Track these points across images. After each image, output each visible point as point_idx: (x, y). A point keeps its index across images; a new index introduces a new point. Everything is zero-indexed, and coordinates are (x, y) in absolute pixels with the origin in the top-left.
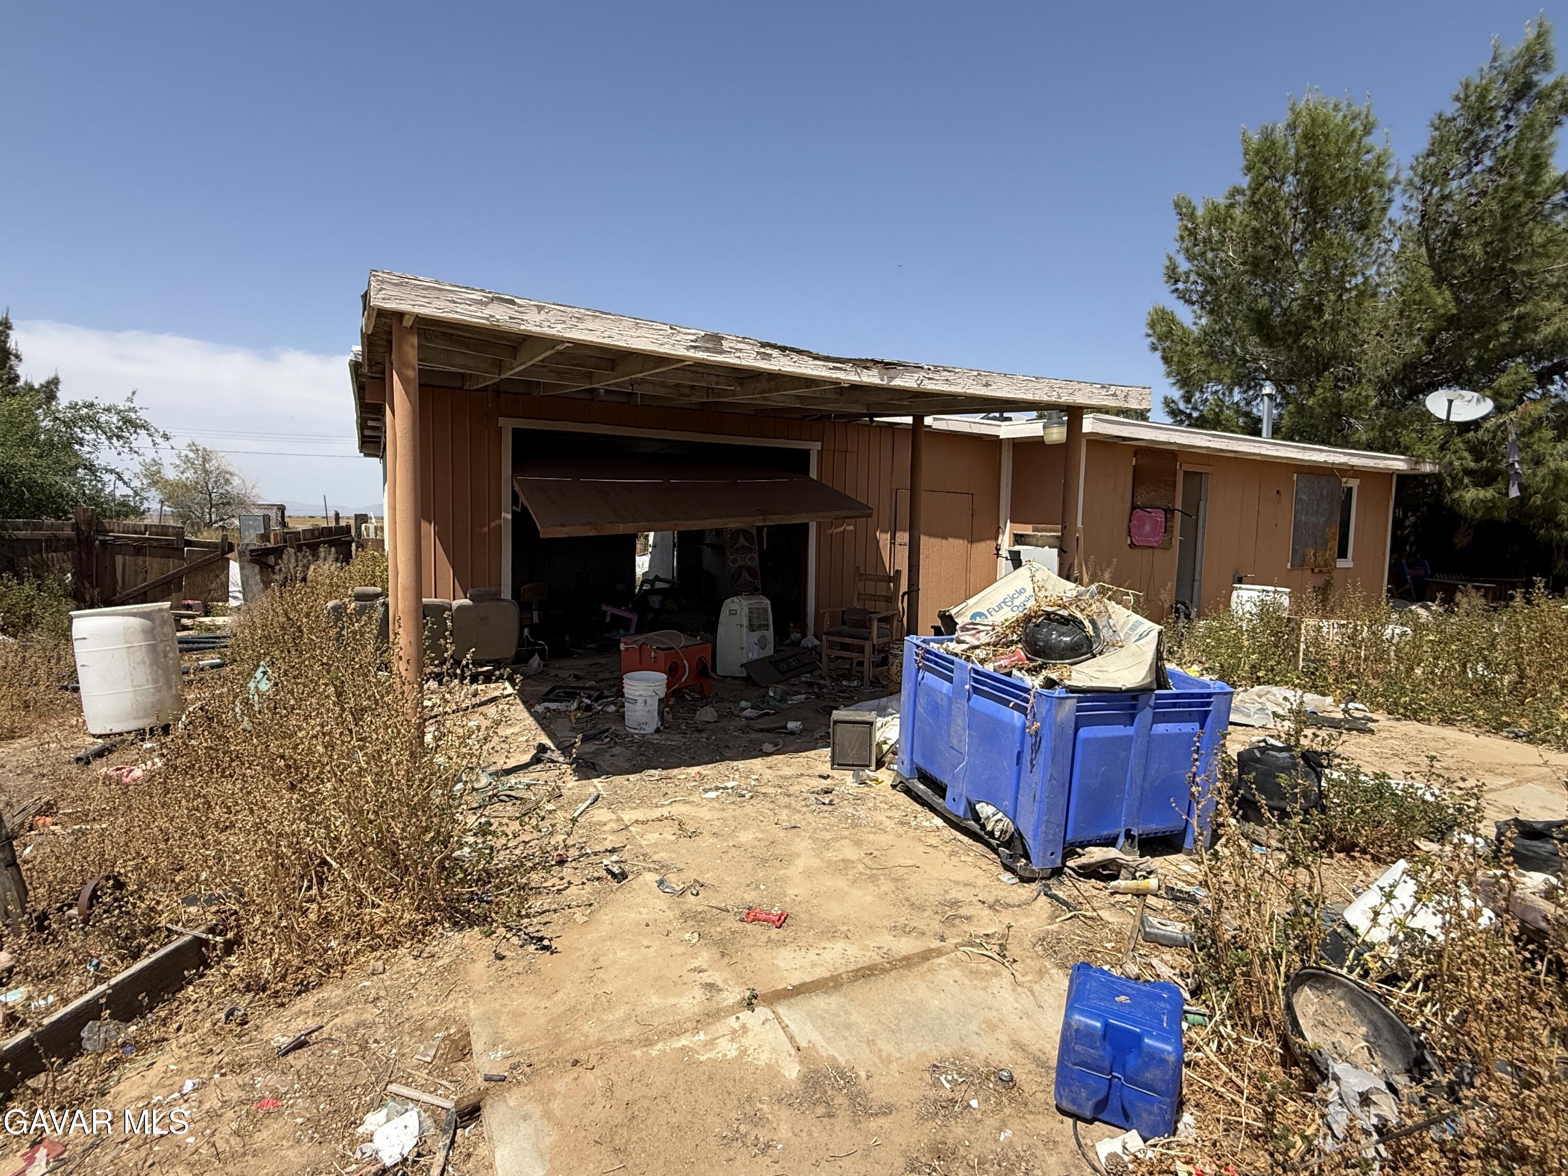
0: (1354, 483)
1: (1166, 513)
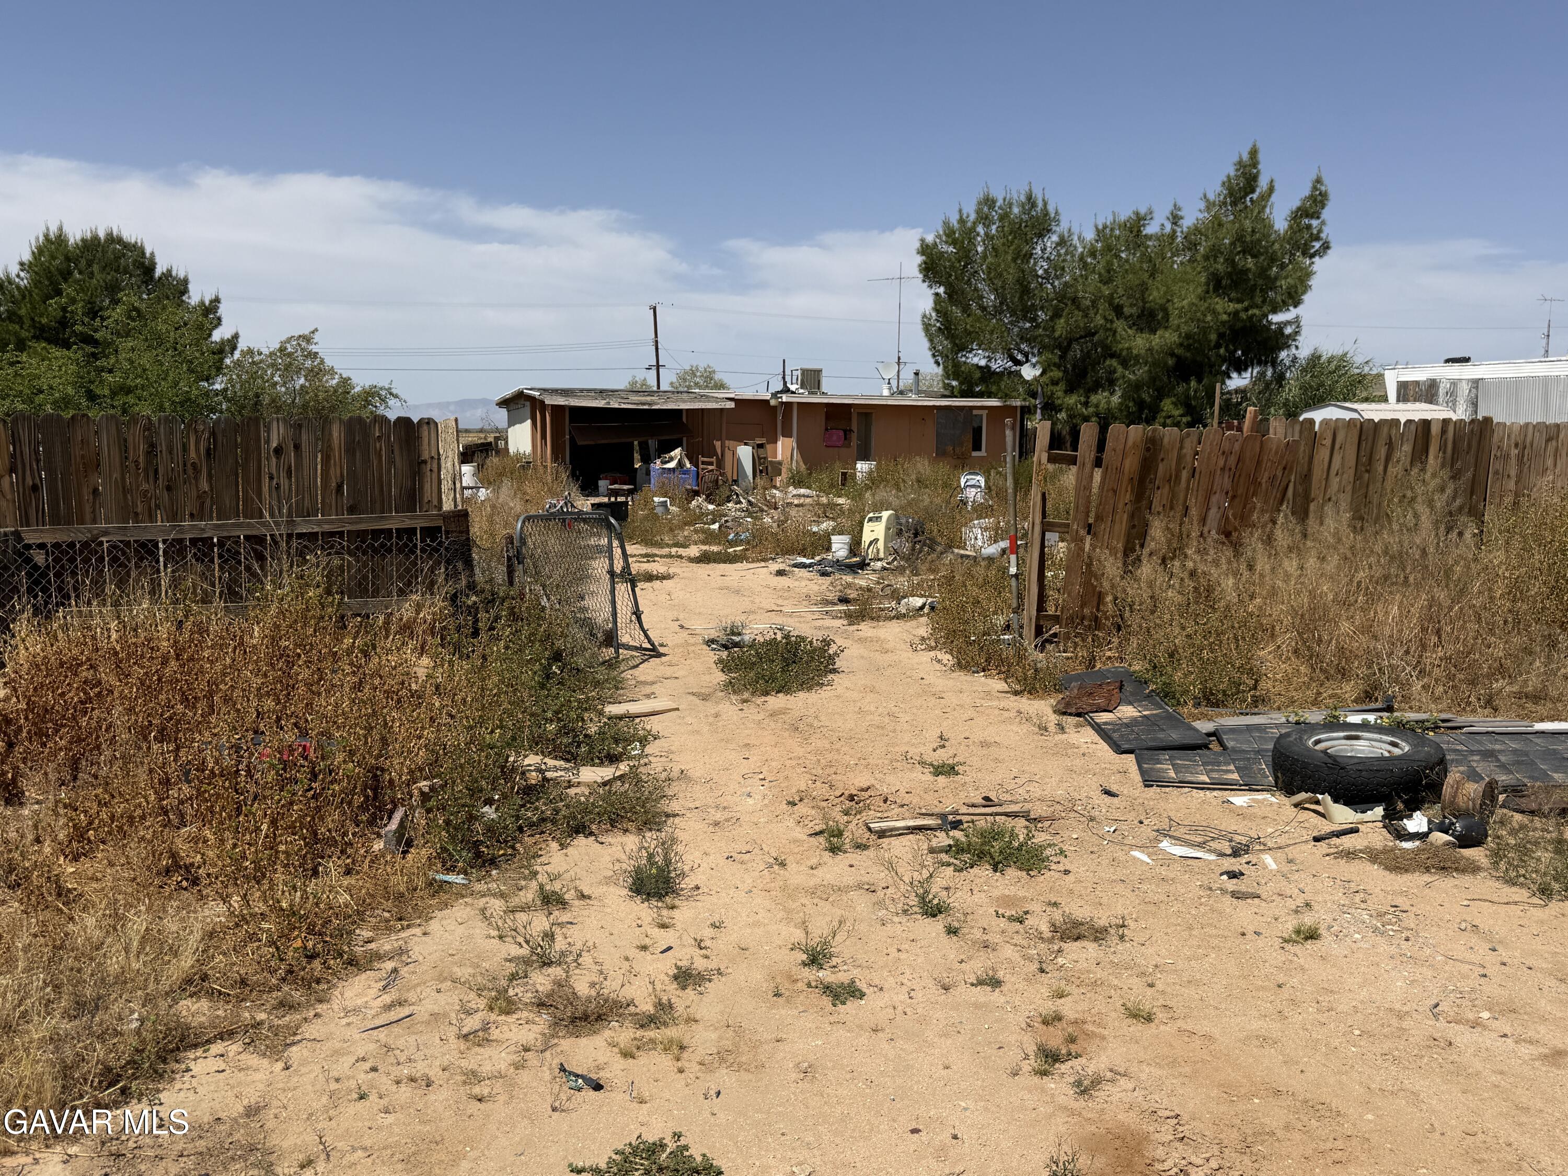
0: (984, 413)
1: (845, 431)
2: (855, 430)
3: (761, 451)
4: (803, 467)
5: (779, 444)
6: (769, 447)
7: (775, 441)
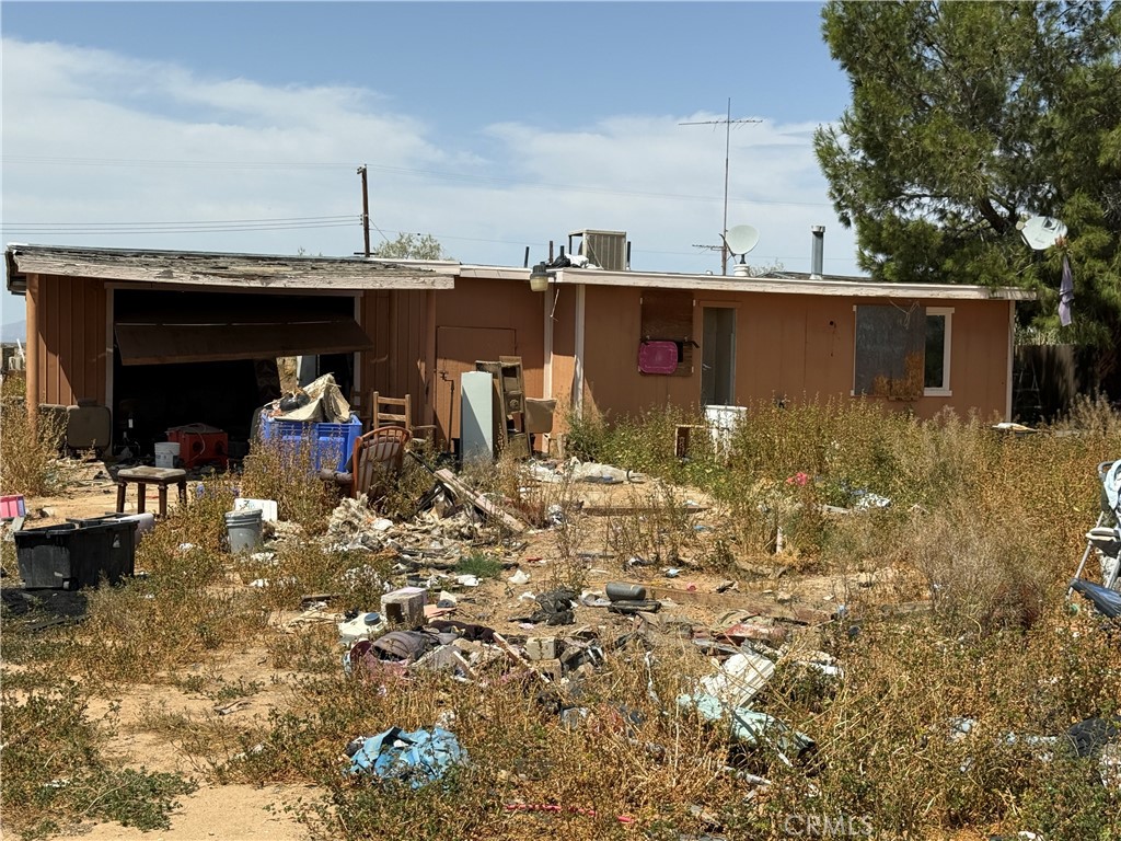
0: (948, 313)
1: (680, 345)
2: (700, 343)
3: (511, 382)
4: (597, 417)
5: (548, 369)
6: (527, 375)
7: (539, 364)
